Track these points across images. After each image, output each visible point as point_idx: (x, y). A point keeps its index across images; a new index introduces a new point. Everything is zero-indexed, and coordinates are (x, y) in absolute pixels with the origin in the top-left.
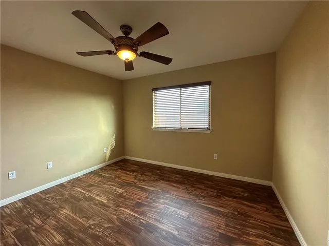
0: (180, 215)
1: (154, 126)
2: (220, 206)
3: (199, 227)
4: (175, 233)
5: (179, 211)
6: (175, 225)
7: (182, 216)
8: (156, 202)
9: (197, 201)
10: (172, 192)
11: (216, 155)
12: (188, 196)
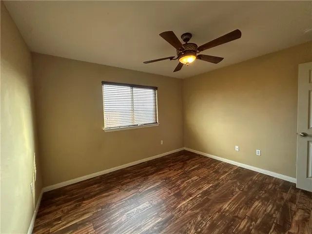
0: (144, 208)
1: (105, 127)
2: (155, 183)
3: (164, 203)
4: (160, 219)
5: (141, 207)
6: (154, 216)
7: (147, 207)
8: (114, 220)
9: (140, 190)
10: (114, 201)
11: (162, 141)
12: (131, 193)
